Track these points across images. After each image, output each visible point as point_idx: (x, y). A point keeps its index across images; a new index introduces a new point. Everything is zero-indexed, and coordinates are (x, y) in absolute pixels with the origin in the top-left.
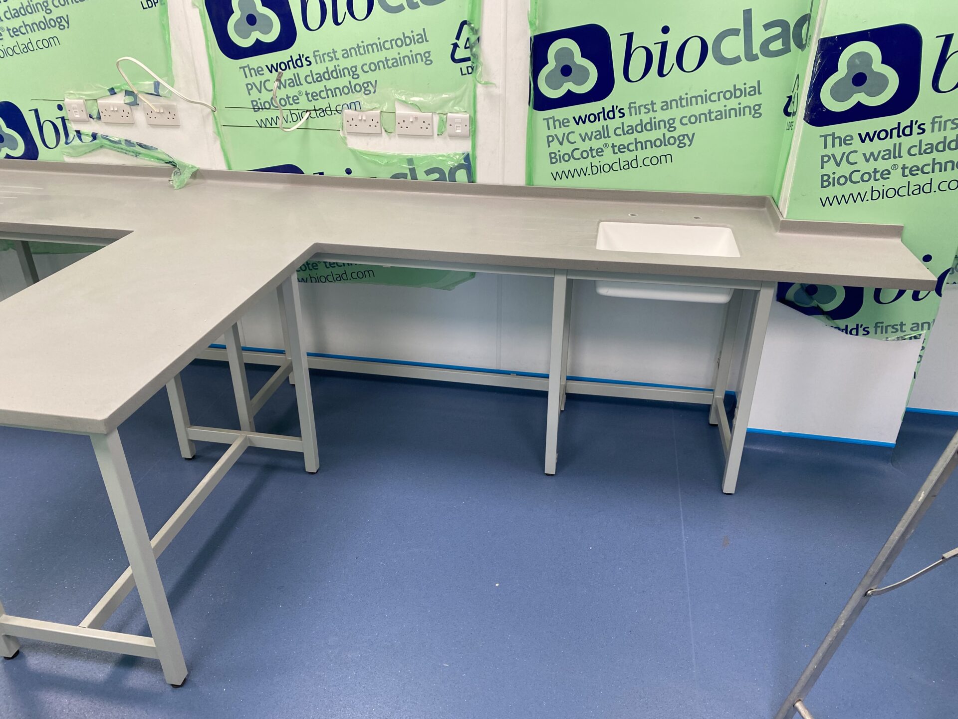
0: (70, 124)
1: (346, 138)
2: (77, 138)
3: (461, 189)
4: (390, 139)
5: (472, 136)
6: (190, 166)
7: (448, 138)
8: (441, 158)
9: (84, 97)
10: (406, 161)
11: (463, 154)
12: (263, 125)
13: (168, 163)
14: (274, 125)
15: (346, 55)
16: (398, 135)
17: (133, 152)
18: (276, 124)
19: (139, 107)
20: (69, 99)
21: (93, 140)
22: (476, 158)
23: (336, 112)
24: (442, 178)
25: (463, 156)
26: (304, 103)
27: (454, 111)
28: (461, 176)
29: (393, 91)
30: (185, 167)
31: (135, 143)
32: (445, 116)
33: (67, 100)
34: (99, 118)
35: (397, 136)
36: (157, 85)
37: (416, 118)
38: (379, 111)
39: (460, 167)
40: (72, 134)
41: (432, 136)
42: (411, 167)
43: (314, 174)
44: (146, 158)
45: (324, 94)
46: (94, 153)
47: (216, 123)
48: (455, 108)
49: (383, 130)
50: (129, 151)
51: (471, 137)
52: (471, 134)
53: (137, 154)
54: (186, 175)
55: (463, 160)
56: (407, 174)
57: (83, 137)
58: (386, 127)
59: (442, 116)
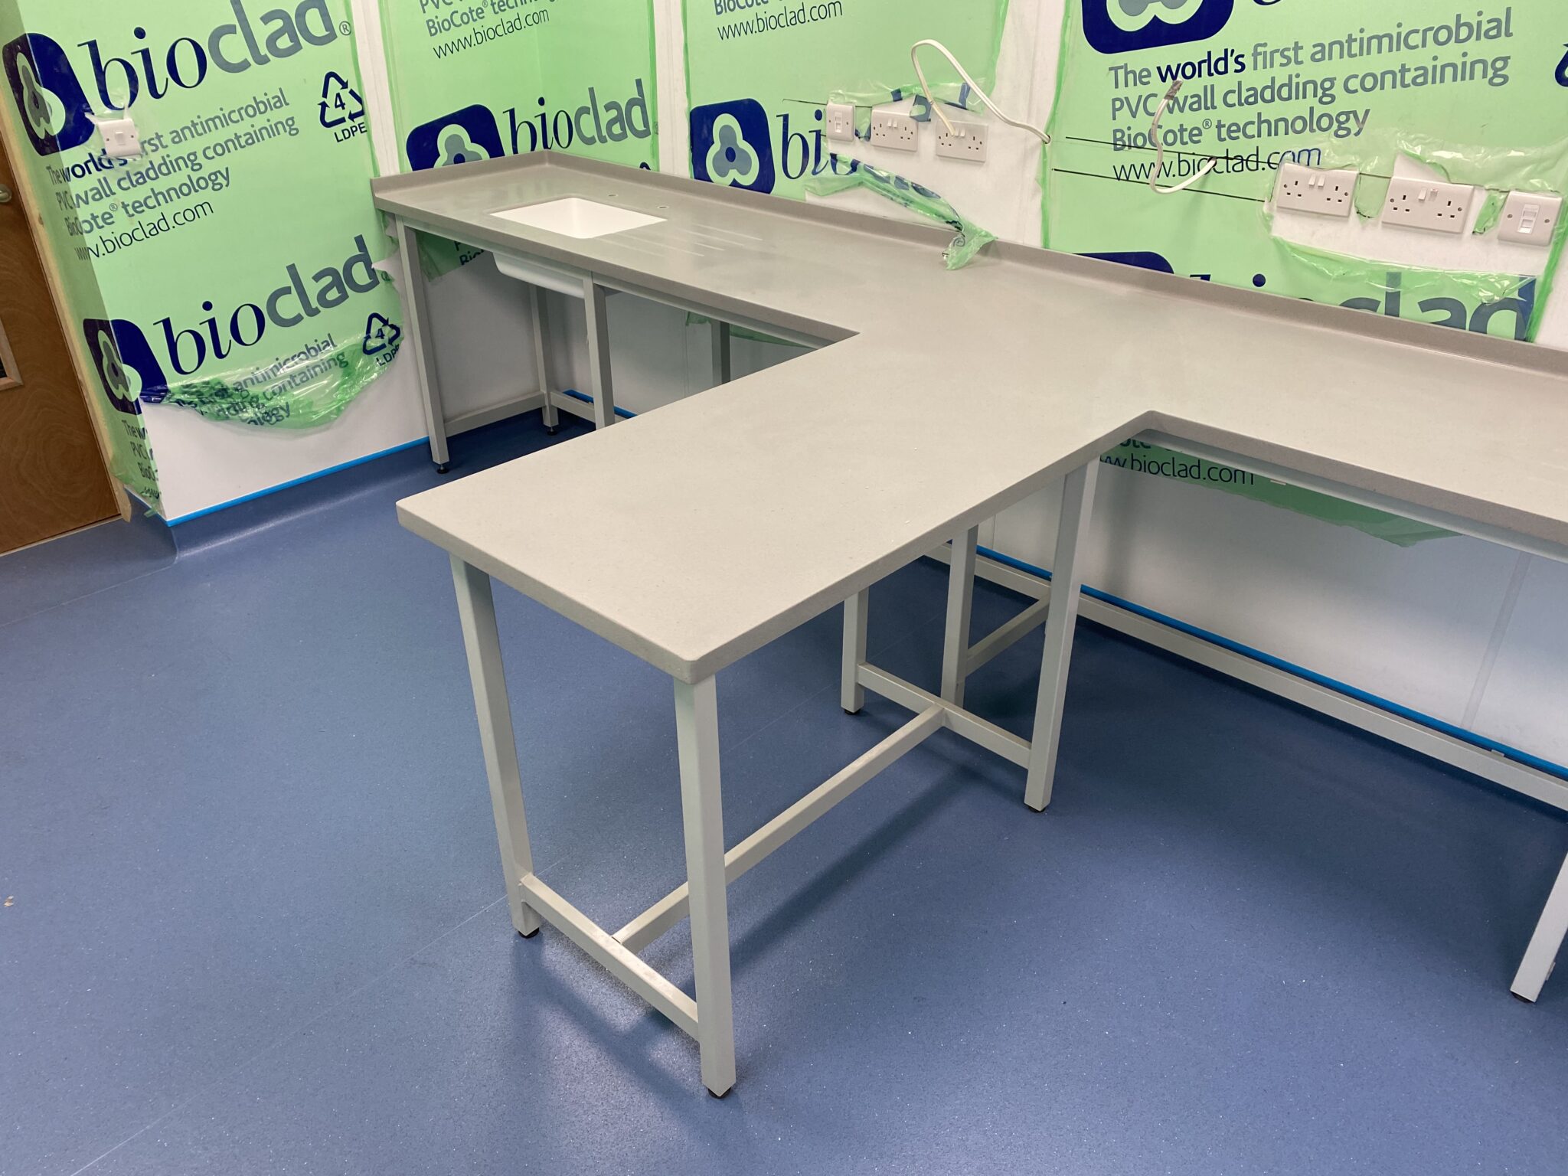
0: (826, 142)
1: (1272, 217)
2: (830, 166)
3: (1496, 351)
4: (1363, 228)
5: (1556, 244)
6: (983, 233)
7: (1497, 241)
8: (1465, 281)
9: (855, 101)
10: (1385, 276)
11: (1522, 279)
12: (1123, 177)
13: (951, 223)
14: (1143, 178)
15: (1318, 56)
16: (1383, 222)
17: (903, 198)
18: (1147, 177)
19: (930, 126)
20: (835, 103)
21: (850, 172)
22: (1549, 291)
23: (1266, 166)
24: (1457, 320)
25: (1520, 284)
26: (1209, 143)
27: (1527, 187)
28: (1503, 324)
29: (1399, 134)
30: (974, 233)
31: (910, 184)
32: (1503, 196)
33: (830, 104)
34: (868, 137)
35: (1380, 223)
36: (966, 90)
37: (1434, 194)
38: (1357, 172)
39: (1505, 304)
40: (825, 158)
41: (1460, 233)
42: (1391, 290)
43: (1192, 276)
44: (919, 211)
45: (1252, 130)
46: (849, 192)
47: (1044, 164)
48: (1532, 181)
49: (1354, 210)
50: (898, 196)
51: (1551, 247)
52: (1554, 239)
53: (908, 202)
54: (974, 245)
55: (1517, 292)
56: (1378, 303)
57: (839, 165)
58: (1362, 205)
59: (1496, 194)
